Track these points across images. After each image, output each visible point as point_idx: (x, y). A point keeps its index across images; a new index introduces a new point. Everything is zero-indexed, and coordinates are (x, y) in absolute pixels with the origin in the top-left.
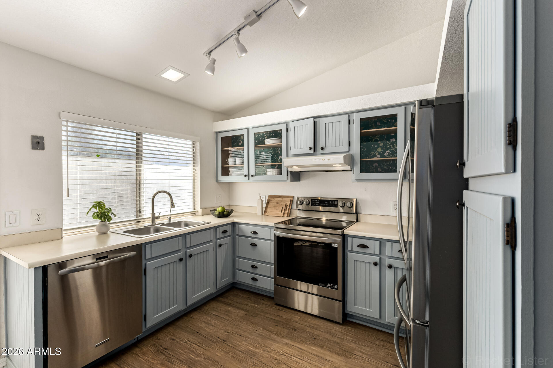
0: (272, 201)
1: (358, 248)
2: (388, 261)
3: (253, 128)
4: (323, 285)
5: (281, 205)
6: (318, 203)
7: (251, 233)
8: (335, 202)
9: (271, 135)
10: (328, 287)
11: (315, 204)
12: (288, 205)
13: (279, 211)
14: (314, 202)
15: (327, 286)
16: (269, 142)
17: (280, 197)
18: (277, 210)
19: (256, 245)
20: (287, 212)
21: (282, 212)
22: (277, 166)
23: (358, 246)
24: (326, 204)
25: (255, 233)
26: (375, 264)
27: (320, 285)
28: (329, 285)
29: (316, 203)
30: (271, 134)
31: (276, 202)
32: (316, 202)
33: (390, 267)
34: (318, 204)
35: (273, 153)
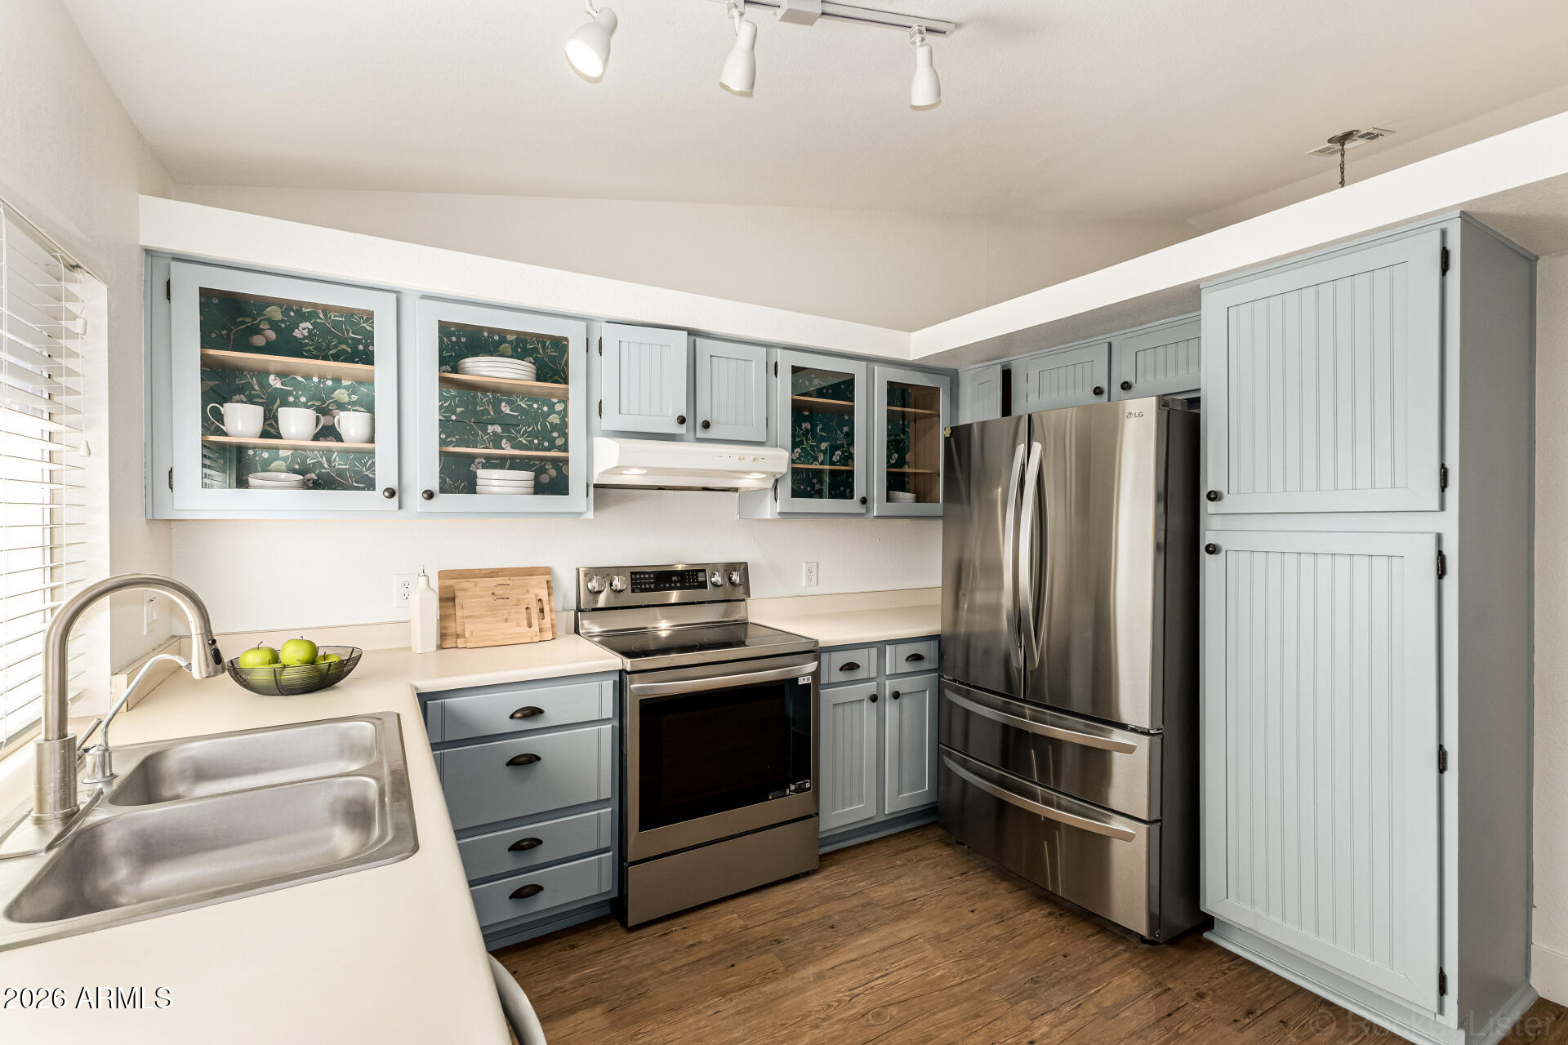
0: (464, 590)
1: (841, 673)
2: (889, 686)
3: (425, 297)
4: (778, 793)
5: (518, 600)
6: (652, 583)
7: (512, 717)
8: (700, 574)
9: (450, 340)
10: (790, 795)
11: (643, 586)
12: (545, 598)
13: (518, 625)
14: (640, 579)
15: (788, 791)
16: (482, 368)
17: (493, 573)
18: (506, 620)
19: (538, 758)
20: (547, 622)
21: (530, 626)
22: (477, 460)
23: (841, 669)
24: (675, 582)
25: (533, 712)
26: (874, 699)
27: (770, 797)
28: (793, 787)
29: (645, 583)
30: (453, 334)
31: (490, 593)
32: (647, 579)
33: (896, 695)
34: (652, 586)
35: (459, 410)
